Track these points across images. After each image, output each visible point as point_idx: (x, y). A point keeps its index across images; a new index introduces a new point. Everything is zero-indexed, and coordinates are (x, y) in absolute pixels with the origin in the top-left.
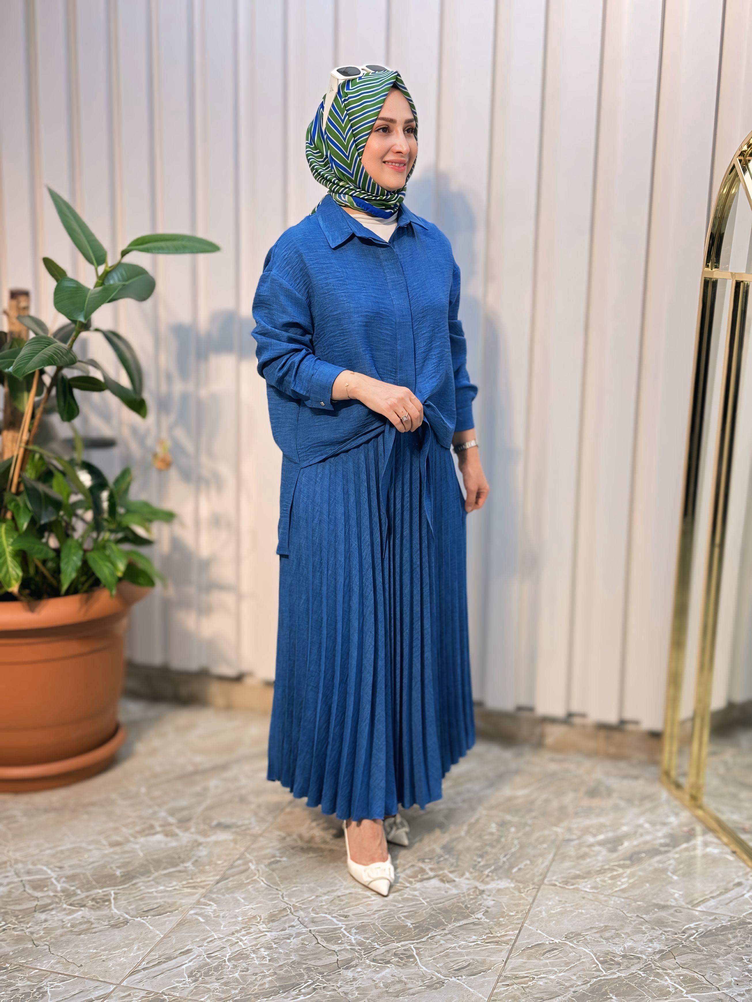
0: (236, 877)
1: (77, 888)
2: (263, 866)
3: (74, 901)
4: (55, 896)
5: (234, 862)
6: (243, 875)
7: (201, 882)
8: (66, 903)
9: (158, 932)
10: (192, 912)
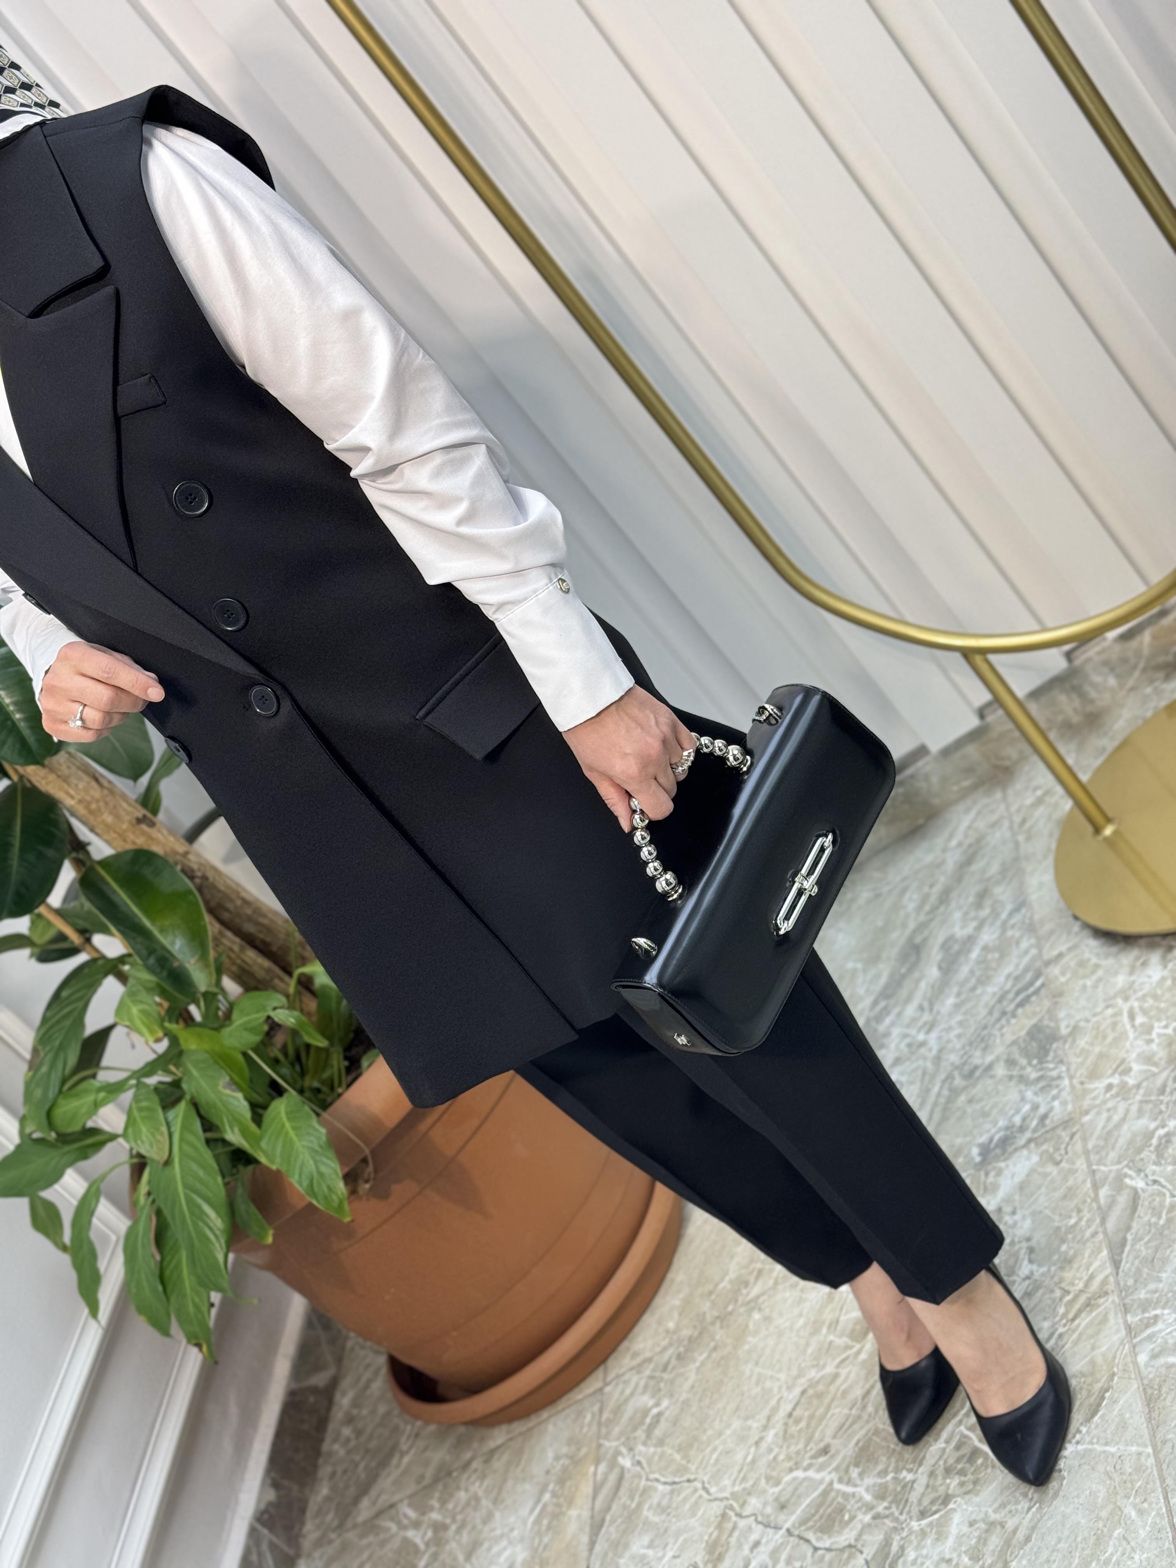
0: (1135, 1225)
1: (897, 1470)
2: (1154, 1167)
3: (920, 1501)
4: (876, 1517)
5: (1096, 1199)
6: (1140, 1211)
7: (1087, 1284)
8: (911, 1518)
9: (1134, 1449)
10: (1142, 1358)
